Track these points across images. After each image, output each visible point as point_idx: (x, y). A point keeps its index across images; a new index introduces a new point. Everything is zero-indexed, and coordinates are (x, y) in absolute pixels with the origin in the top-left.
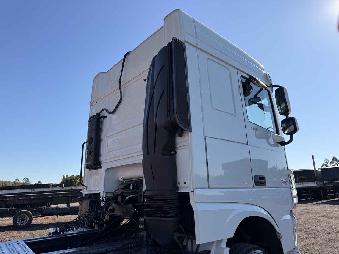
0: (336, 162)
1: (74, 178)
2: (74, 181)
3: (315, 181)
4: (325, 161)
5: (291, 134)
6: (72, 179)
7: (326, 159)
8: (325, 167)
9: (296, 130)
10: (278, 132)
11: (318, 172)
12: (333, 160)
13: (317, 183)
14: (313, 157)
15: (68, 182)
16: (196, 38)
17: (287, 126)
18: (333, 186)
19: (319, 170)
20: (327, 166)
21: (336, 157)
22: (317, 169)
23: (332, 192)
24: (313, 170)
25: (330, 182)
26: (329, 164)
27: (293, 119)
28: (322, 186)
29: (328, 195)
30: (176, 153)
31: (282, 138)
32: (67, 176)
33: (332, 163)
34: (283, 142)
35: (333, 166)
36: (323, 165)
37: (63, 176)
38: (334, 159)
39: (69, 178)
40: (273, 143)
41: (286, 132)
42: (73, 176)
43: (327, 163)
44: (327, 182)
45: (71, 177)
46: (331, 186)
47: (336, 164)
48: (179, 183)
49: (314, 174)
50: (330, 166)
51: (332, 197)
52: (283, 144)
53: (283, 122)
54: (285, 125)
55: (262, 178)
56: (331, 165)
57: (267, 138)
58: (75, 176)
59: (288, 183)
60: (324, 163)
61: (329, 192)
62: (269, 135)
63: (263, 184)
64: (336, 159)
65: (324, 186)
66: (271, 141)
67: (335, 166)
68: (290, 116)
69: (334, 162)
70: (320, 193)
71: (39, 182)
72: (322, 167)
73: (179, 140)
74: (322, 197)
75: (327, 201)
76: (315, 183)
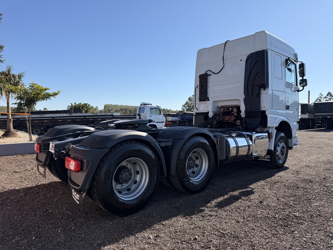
0: (330, 97)
1: (82, 106)
2: (82, 109)
3: (307, 113)
4: (320, 96)
5: (303, 87)
6: (80, 107)
7: (321, 94)
8: (318, 101)
9: (306, 85)
10: (297, 85)
11: (311, 106)
12: (327, 95)
13: (308, 115)
14: (309, 92)
15: (76, 109)
16: (271, 45)
17: (302, 82)
18: (321, 117)
19: (313, 104)
20: (320, 101)
21: (331, 92)
22: (310, 103)
23: (319, 123)
24: (307, 104)
25: (319, 114)
26: (322, 98)
27: (306, 80)
28: (312, 118)
29: (316, 125)
30: (260, 96)
31: (299, 88)
32: (75, 103)
33: (326, 98)
34: (299, 90)
35: (326, 100)
36: (317, 100)
37: (71, 104)
38: (329, 94)
39: (77, 105)
40: (294, 90)
41: (301, 86)
42: (80, 104)
43: (321, 97)
44: (317, 114)
45: (78, 105)
46: (320, 117)
47: (330, 99)
48: (261, 107)
49: (308, 108)
50: (323, 101)
51: (319, 127)
52: (299, 91)
53: (301, 80)
54: (301, 81)
55: (288, 106)
56: (325, 99)
57: (291, 88)
58: (82, 104)
59: (298, 109)
60: (318, 98)
61: (317, 123)
62: (292, 86)
63: (288, 109)
64: (331, 94)
65: (314, 118)
66: (293, 89)
67: (328, 100)
68: (305, 78)
69: (328, 97)
70: (310, 123)
71: (45, 109)
72: (316, 101)
73: (262, 91)
74: (311, 127)
75: (314, 129)
76: (307, 115)
